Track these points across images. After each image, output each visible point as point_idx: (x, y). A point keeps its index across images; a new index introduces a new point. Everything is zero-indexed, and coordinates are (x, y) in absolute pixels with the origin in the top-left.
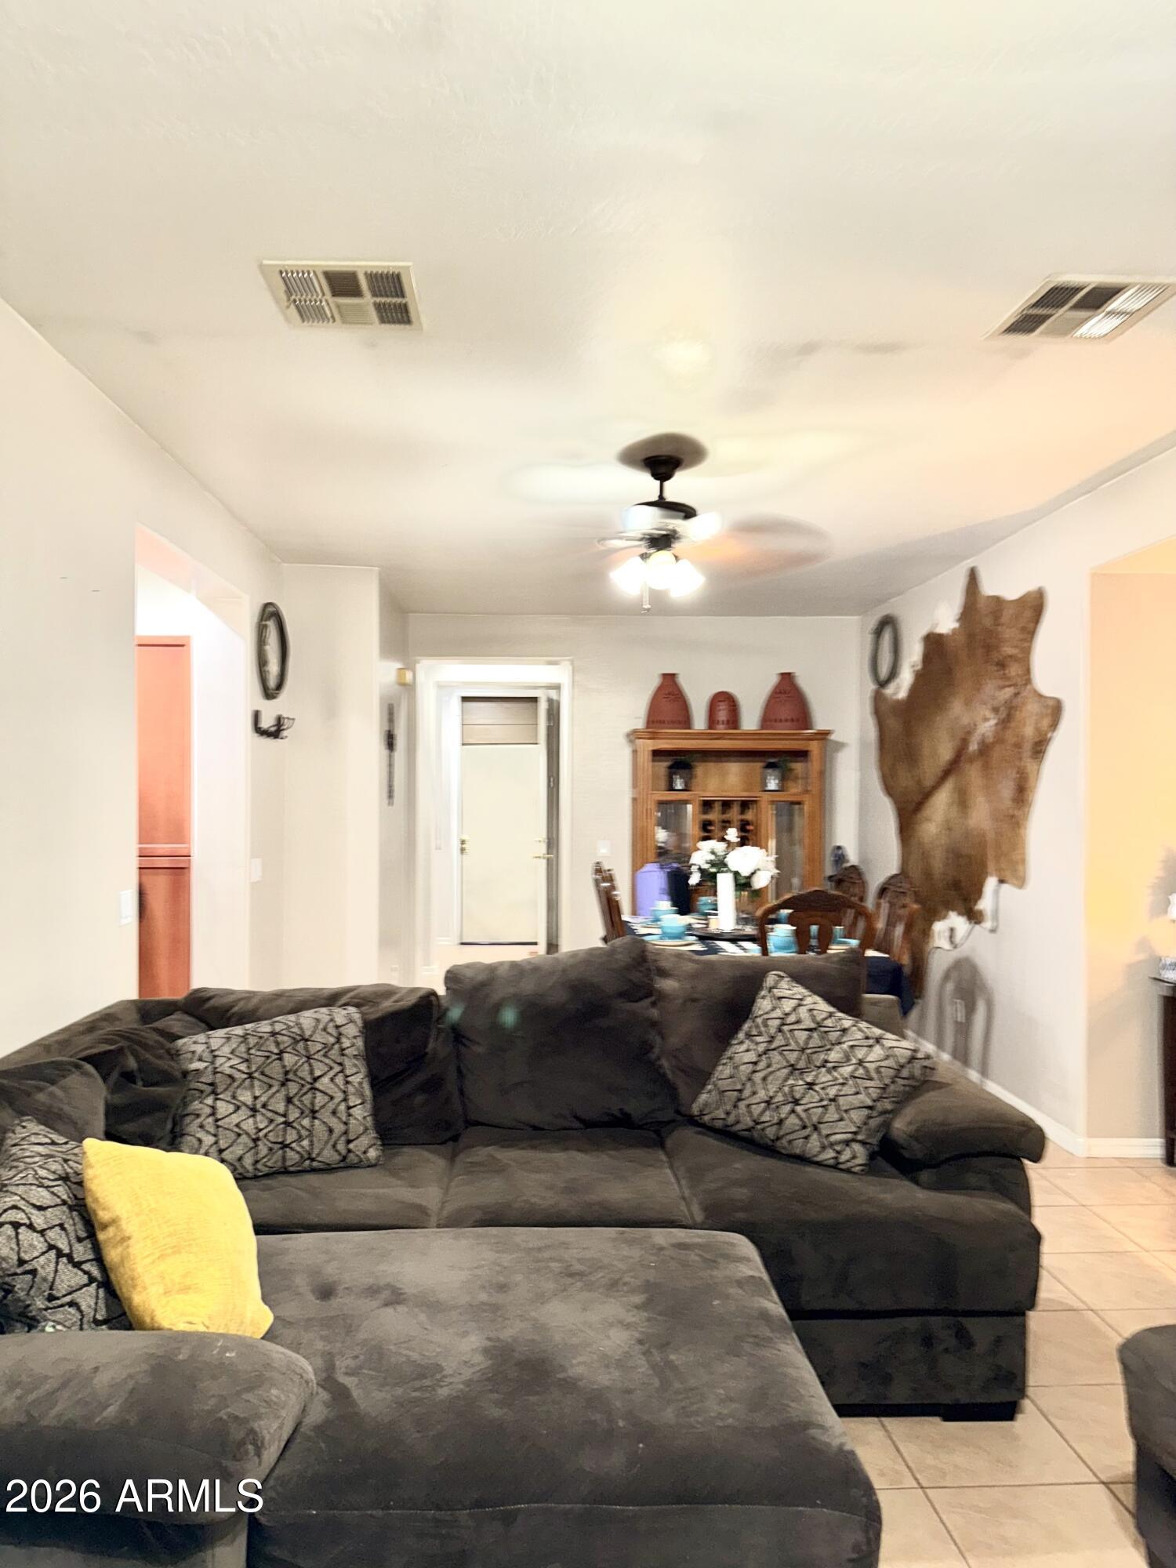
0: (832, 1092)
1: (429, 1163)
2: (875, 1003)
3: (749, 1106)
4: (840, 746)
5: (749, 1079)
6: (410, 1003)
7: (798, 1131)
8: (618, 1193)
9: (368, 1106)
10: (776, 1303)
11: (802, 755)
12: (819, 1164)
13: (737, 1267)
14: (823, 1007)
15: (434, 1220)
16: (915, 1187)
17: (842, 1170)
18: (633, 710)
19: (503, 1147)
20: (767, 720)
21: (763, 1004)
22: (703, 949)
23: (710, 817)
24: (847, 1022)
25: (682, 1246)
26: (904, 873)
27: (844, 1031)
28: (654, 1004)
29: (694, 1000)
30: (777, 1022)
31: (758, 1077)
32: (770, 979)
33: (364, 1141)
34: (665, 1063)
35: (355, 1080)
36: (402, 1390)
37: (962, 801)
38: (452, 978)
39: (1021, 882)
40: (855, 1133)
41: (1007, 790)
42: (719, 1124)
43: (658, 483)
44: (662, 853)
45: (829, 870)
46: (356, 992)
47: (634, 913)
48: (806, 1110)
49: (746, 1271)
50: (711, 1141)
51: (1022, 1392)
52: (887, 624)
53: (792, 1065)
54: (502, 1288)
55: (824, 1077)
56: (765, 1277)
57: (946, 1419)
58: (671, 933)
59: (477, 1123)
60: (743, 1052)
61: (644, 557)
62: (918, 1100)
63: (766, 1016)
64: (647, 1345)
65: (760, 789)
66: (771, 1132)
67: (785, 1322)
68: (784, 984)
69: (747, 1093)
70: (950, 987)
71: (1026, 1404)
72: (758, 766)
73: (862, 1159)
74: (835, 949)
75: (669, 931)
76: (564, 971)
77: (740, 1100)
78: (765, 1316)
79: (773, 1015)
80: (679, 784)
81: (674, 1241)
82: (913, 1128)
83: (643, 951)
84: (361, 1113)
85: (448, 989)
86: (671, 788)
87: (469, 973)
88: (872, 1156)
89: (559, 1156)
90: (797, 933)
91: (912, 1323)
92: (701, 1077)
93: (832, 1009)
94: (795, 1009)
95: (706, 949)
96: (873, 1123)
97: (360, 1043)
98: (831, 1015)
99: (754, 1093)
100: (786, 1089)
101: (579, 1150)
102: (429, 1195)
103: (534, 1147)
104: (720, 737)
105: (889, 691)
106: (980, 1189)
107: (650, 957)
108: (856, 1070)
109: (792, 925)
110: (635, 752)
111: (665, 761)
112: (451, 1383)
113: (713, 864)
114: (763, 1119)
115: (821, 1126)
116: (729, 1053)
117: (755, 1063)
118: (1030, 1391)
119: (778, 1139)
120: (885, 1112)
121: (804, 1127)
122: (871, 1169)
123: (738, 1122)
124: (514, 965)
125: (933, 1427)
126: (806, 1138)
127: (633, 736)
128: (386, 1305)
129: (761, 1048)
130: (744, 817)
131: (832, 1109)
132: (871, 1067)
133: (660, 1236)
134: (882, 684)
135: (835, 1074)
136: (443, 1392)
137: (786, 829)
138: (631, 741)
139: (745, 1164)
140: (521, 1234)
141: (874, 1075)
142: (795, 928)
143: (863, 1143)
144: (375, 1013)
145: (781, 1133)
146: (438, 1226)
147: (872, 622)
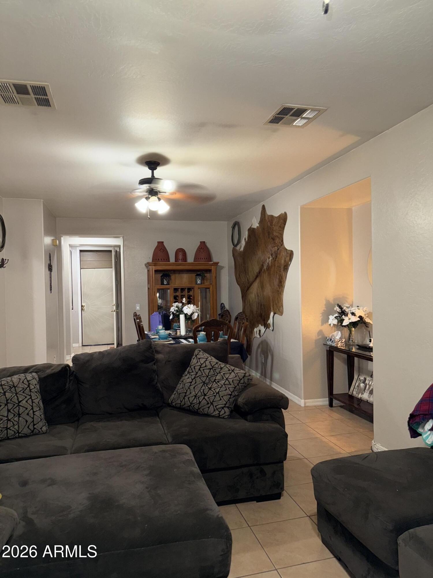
0: (217, 390)
1: (68, 430)
2: (233, 358)
3: (189, 398)
4: (222, 267)
5: (189, 388)
6: (58, 370)
7: (206, 405)
8: (140, 435)
9: (42, 411)
10: (197, 468)
11: (210, 271)
12: (213, 416)
13: (183, 456)
14: (214, 360)
15: (69, 451)
16: (246, 422)
17: (221, 418)
18: (147, 255)
19: (97, 422)
20: (196, 258)
21: (194, 361)
22: (173, 342)
23: (177, 294)
24: (223, 365)
25: (164, 451)
26: (244, 312)
27: (221, 368)
28: (154, 364)
29: (169, 361)
30: (199, 367)
31: (192, 387)
32: (196, 352)
33: (41, 424)
34: (159, 385)
35: (36, 401)
36: (54, 517)
37: (262, 287)
38: (75, 359)
39: (281, 314)
40: (225, 404)
41: (276, 282)
42: (178, 405)
43: (151, 171)
44: (160, 308)
45: (219, 312)
46: (36, 367)
47: (150, 330)
48: (208, 398)
49: (186, 457)
50: (175, 412)
51: (282, 489)
52: (236, 225)
53: (204, 382)
54: (95, 474)
55: (215, 385)
56: (193, 459)
57: (257, 502)
58: (163, 337)
59: (87, 414)
60: (187, 378)
61: (147, 198)
62: (247, 390)
63: (195, 365)
64: (150, 489)
65: (195, 283)
66: (196, 407)
67: (200, 475)
68: (201, 353)
69: (188, 393)
70: (259, 350)
71: (284, 493)
72: (194, 275)
73: (228, 413)
74: (220, 339)
75: (161, 336)
76: (120, 354)
77: (185, 396)
78: (192, 473)
79: (197, 365)
80: (165, 282)
81: (161, 450)
82: (244, 400)
83: (151, 345)
84: (39, 414)
85: (73, 364)
86: (162, 284)
87: (82, 357)
88: (231, 412)
89: (119, 423)
90: (206, 335)
91: (245, 470)
92: (172, 389)
93: (218, 361)
94: (205, 362)
95: (175, 342)
96: (231, 400)
97: (38, 387)
98: (217, 363)
99: (191, 393)
100: (202, 391)
101: (126, 420)
102: (67, 443)
103: (109, 421)
104: (180, 265)
105: (238, 248)
106: (268, 420)
107: (153, 347)
108: (225, 382)
109: (205, 332)
110: (148, 271)
111: (160, 274)
112: (75, 512)
113: (177, 311)
114: (193, 402)
115: (213, 403)
116: (182, 380)
117: (191, 382)
118: (285, 488)
119: (199, 409)
120: (235, 396)
121: (208, 404)
122: (231, 416)
123: (185, 404)
124: (100, 353)
125: (254, 505)
126: (209, 407)
127: (148, 265)
128: (49, 486)
129: (193, 377)
130: (189, 294)
131: (218, 396)
132: (231, 380)
133: (156, 449)
134: (235, 246)
135: (219, 384)
136: (71, 516)
137: (204, 297)
138: (147, 267)
139: (187, 419)
140: (102, 454)
141: (231, 383)
142: (205, 333)
143: (228, 407)
144: (43, 375)
145: (200, 406)
146: (71, 454)
147: (232, 224)
